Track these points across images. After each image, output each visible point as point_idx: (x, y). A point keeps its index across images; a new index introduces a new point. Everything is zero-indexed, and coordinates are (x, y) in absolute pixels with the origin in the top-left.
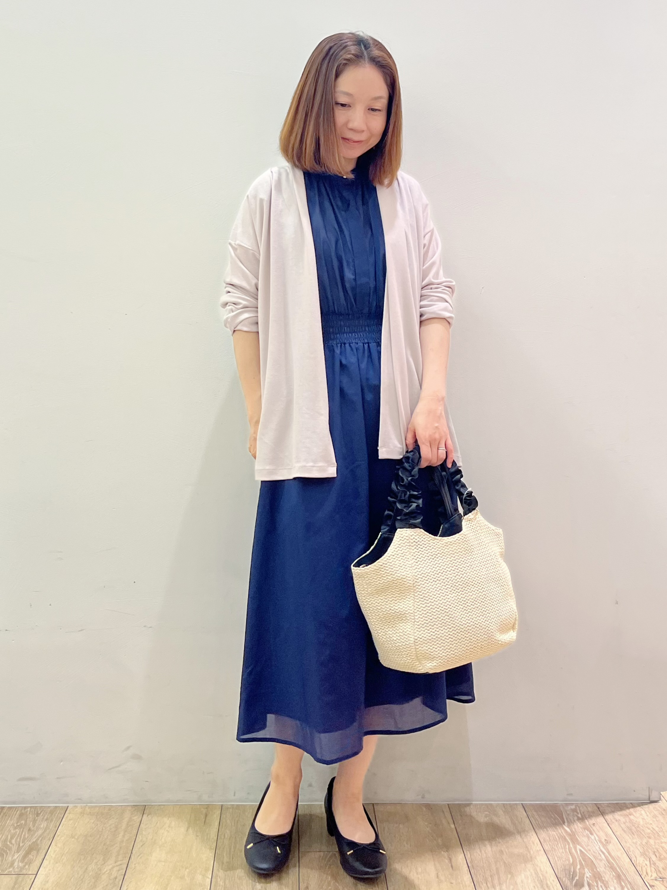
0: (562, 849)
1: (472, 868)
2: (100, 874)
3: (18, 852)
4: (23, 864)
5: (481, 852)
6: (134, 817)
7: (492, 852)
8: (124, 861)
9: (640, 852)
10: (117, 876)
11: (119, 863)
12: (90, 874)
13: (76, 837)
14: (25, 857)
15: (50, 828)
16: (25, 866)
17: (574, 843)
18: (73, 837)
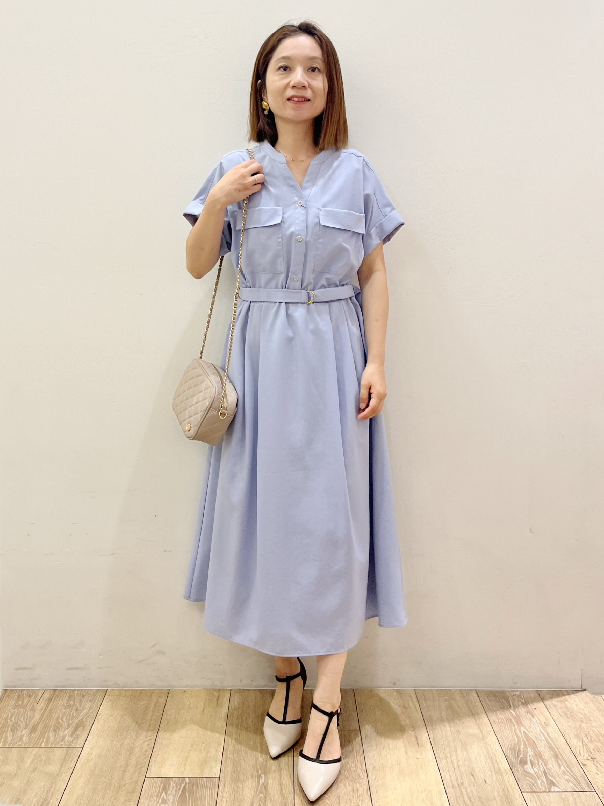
0: (509, 730)
1: (435, 747)
2: (133, 748)
3: (68, 728)
4: (73, 738)
5: (441, 731)
6: (160, 699)
7: (451, 732)
8: (152, 737)
9: (575, 735)
10: (147, 750)
11: (149, 738)
12: (126, 748)
13: (114, 716)
14: (74, 732)
15: (94, 708)
16: (73, 740)
17: (519, 725)
18: (112, 716)
